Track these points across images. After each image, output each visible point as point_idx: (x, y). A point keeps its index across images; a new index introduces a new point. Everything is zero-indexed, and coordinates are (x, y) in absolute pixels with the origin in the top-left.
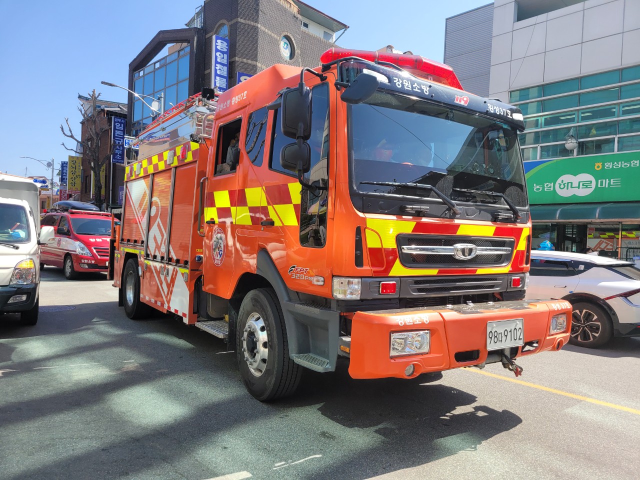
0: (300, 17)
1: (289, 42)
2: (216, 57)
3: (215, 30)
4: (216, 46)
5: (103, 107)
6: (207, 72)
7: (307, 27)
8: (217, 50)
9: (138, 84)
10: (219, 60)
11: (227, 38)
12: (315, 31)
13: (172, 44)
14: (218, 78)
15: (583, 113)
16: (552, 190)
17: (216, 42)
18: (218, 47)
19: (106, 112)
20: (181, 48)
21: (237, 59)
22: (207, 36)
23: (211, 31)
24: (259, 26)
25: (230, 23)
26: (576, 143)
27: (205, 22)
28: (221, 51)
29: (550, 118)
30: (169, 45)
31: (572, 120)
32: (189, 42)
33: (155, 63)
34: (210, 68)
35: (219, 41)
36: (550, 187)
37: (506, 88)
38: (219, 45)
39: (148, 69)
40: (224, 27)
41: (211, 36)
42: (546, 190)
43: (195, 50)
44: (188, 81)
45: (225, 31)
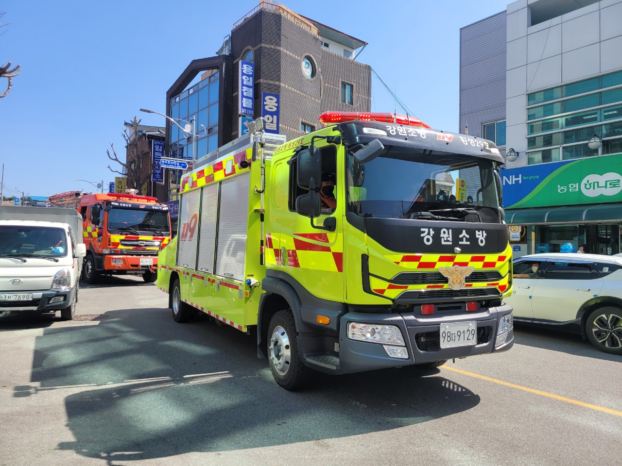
0: (320, 38)
1: (311, 62)
2: (243, 80)
3: (241, 56)
4: (242, 70)
5: (144, 132)
6: (235, 94)
7: (328, 47)
8: (243, 74)
9: (174, 109)
10: (245, 83)
11: (252, 62)
12: (335, 50)
13: (204, 72)
14: (244, 99)
15: (605, 112)
16: (577, 190)
17: (242, 67)
18: (244, 71)
19: (147, 136)
20: (212, 74)
21: (261, 80)
22: (235, 62)
23: (238, 57)
24: (282, 49)
25: (255, 49)
26: (600, 141)
27: (232, 50)
28: (247, 75)
29: (571, 118)
30: (201, 73)
31: (595, 119)
32: (218, 69)
33: (189, 90)
34: (238, 91)
35: (245, 66)
36: (576, 188)
37: (524, 91)
38: (245, 69)
39: (183, 95)
40: (250, 52)
41: (238, 62)
42: (570, 191)
43: (224, 76)
44: (218, 104)
45: (250, 56)
